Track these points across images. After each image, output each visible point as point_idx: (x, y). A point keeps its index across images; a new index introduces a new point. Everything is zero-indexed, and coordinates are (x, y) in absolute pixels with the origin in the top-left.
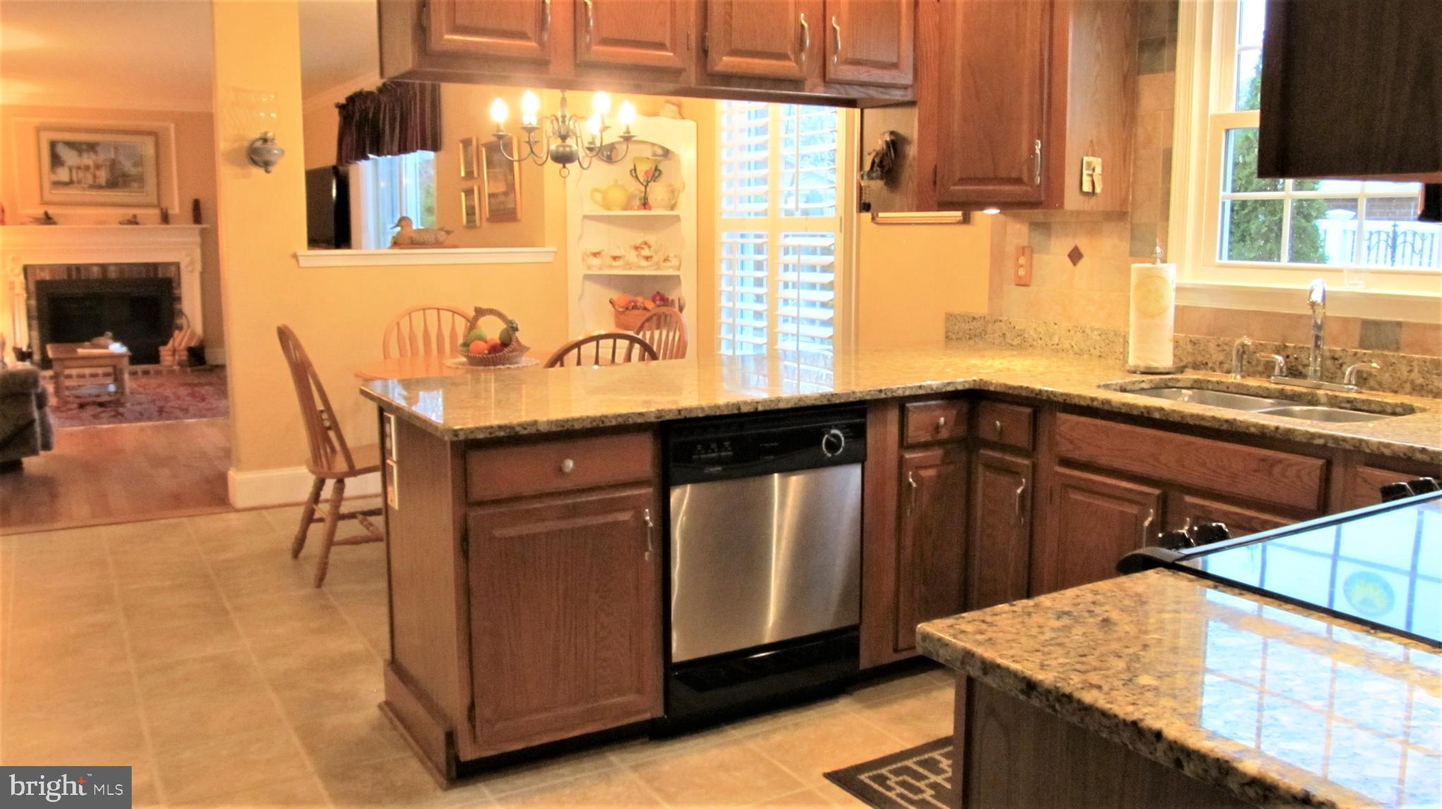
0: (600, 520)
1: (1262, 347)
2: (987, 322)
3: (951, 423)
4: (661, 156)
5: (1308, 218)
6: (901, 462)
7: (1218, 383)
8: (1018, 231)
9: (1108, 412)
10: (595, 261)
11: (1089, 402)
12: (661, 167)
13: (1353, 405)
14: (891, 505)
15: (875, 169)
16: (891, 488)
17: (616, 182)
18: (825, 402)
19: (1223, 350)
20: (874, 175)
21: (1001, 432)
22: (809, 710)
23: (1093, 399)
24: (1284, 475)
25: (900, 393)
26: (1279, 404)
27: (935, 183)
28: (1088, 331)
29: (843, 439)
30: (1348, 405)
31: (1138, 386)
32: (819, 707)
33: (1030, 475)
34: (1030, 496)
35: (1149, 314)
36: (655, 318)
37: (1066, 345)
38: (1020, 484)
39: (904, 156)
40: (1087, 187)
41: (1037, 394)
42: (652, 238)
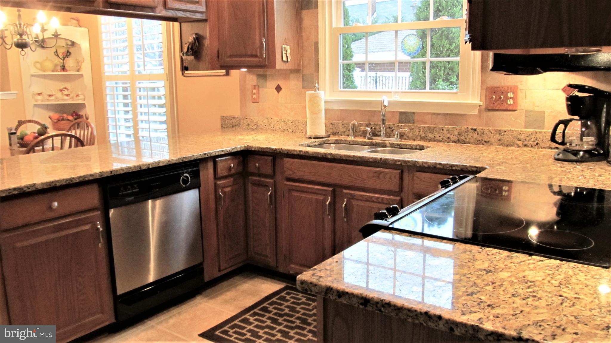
0: (75, 230)
1: (360, 125)
2: (240, 120)
3: (236, 166)
4: (71, 45)
5: (349, 71)
6: (215, 184)
7: (345, 140)
8: (252, 79)
9: (307, 156)
10: (39, 97)
11: (299, 153)
12: (70, 51)
13: (400, 146)
14: (212, 205)
15: (189, 51)
16: (212, 197)
17: (47, 57)
18: (181, 161)
19: (345, 127)
20: (189, 53)
21: (259, 168)
22: (184, 304)
23: (300, 151)
24: (385, 178)
25: (214, 154)
26: (371, 148)
27: (218, 57)
28: (286, 121)
29: (189, 178)
30: (398, 147)
31: (313, 144)
32: (189, 302)
33: (273, 186)
34: (274, 195)
35: (315, 113)
36: (76, 125)
37: (277, 127)
38: (270, 190)
39: (203, 45)
40: (285, 59)
41: (275, 151)
42: (68, 85)
